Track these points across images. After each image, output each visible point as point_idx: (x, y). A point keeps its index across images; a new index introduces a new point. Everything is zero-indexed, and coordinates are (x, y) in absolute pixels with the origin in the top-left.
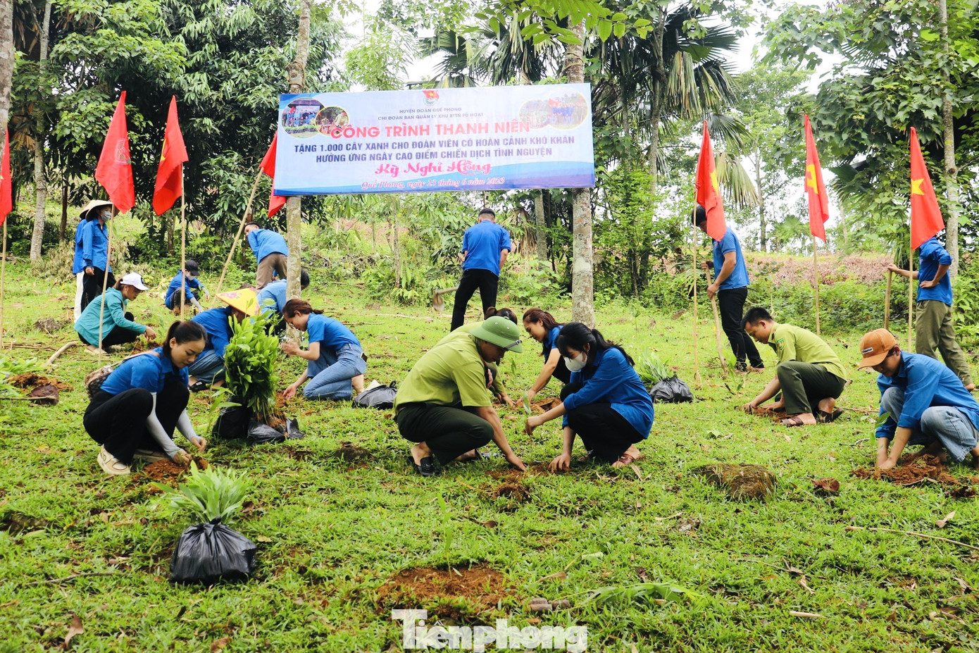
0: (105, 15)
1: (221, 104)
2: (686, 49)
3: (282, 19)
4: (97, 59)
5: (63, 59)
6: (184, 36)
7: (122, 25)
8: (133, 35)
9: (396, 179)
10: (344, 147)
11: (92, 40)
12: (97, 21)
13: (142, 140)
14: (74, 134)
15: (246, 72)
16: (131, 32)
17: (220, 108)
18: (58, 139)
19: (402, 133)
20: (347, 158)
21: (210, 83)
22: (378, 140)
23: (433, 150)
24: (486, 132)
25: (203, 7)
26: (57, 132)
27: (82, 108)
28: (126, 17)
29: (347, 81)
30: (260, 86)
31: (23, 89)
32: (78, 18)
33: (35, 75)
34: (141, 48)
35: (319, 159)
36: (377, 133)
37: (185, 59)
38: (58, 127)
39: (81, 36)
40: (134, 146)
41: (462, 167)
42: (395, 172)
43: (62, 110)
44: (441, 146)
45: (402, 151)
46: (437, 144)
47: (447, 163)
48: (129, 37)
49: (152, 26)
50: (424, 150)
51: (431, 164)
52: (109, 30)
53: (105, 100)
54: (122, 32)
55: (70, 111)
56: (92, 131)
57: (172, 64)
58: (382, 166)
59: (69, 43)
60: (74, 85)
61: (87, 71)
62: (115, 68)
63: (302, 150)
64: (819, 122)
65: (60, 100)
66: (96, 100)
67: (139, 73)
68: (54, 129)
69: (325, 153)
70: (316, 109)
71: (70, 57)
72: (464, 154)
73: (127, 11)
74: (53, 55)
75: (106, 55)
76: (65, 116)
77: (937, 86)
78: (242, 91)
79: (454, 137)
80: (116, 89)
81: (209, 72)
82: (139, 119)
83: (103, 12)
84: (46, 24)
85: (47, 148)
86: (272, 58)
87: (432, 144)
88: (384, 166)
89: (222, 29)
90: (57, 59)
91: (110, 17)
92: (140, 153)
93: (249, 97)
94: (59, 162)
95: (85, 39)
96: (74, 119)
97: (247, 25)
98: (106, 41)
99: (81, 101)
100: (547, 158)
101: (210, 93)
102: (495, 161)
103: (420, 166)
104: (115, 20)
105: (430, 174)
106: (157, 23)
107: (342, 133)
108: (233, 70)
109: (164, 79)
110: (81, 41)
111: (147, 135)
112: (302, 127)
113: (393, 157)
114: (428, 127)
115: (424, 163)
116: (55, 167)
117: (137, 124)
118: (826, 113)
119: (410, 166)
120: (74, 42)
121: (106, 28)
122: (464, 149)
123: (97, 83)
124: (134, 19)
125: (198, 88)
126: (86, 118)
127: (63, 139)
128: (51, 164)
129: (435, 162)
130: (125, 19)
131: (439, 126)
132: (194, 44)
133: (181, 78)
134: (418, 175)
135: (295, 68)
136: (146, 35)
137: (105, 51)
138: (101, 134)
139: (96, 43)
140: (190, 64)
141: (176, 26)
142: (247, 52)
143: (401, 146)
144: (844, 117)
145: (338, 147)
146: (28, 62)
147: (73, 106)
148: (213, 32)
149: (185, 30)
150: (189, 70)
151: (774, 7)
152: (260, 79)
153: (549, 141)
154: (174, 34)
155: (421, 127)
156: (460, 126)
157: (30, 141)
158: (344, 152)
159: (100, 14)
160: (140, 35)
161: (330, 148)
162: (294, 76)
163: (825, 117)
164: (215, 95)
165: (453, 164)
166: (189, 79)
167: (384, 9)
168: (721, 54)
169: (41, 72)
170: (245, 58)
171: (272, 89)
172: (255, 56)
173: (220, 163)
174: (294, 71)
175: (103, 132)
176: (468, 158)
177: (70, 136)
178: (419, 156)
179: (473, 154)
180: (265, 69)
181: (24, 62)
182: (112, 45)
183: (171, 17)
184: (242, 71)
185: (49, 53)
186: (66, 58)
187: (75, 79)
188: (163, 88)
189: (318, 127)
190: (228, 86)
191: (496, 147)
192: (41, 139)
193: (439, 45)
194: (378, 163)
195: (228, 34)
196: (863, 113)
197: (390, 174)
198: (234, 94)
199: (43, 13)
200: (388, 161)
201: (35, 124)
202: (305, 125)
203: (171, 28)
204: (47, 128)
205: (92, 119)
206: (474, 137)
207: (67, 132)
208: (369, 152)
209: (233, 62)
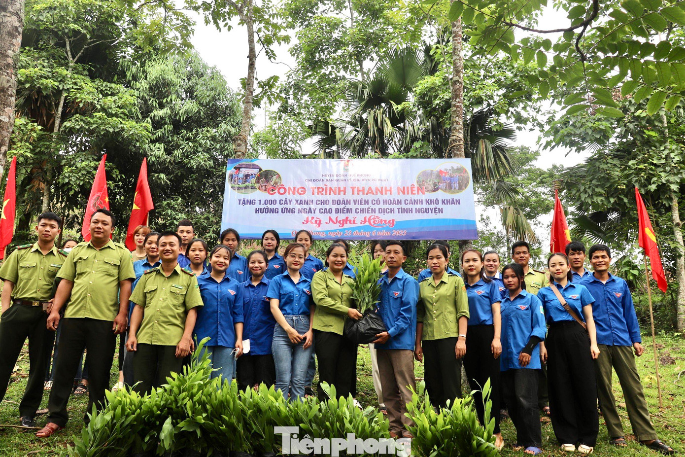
0: (99, 103)
1: (172, 164)
2: (484, 138)
3: (216, 110)
4: (91, 132)
5: (69, 131)
6: (151, 118)
7: (110, 111)
8: (117, 117)
9: (319, 229)
10: (278, 202)
11: (89, 119)
12: (94, 107)
13: (117, 186)
14: (71, 183)
15: (191, 144)
16: (116, 115)
17: (171, 167)
18: (60, 185)
19: (324, 192)
20: (280, 210)
21: (165, 150)
22: (305, 197)
23: (348, 206)
24: (391, 194)
25: (164, 101)
26: (60, 180)
27: (79, 165)
28: (113, 106)
29: (257, 152)
30: (200, 154)
31: (40, 150)
32: (81, 105)
33: (49, 142)
34: (122, 126)
35: (258, 211)
36: (304, 193)
37: (150, 135)
38: (61, 177)
39: (82, 117)
40: (111, 190)
41: (372, 221)
42: (319, 223)
43: (65, 165)
44: (355, 204)
45: (324, 207)
46: (352, 202)
47: (360, 217)
48: (115, 118)
49: (130, 111)
50: (341, 206)
51: (347, 218)
52: (101, 113)
53: (94, 160)
54: (111, 115)
55: (70, 166)
56: (83, 180)
57: (142, 137)
58: (308, 218)
59: (73, 121)
60: (75, 148)
61: (84, 140)
62: (102, 138)
63: (244, 203)
64: (593, 190)
65: (64, 159)
66: (87, 159)
67: (118, 142)
68: (58, 178)
69: (262, 206)
70: (256, 171)
71: (73, 130)
72: (374, 211)
73: (114, 101)
74: (62, 129)
75: (97, 130)
76: (66, 170)
77: (676, 167)
78: (187, 157)
79: (365, 197)
80: (102, 152)
81: (165, 143)
82: (116, 173)
83: (98, 101)
84: (60, 109)
85: (53, 190)
86: (209, 135)
87: (348, 202)
88: (310, 219)
89: (176, 115)
90: (65, 131)
91: (103, 105)
92: (115, 195)
93: (192, 161)
94: (60, 200)
95: (84, 119)
96: (71, 171)
97: (193, 113)
98: (99, 121)
99: (77, 160)
100: (440, 216)
101: (165, 157)
102: (399, 217)
103: (338, 220)
104: (106, 107)
105: (346, 226)
106: (133, 110)
107: (276, 191)
108: (181, 142)
109: (135, 146)
110: (82, 120)
111: (120, 183)
112: (244, 185)
113: (317, 211)
114: (345, 188)
115: (342, 217)
116: (57, 203)
117: (114, 176)
118: (597, 183)
119: (330, 219)
120: (77, 121)
121: (99, 112)
122: (373, 207)
123: (89, 148)
124: (118, 107)
125: (157, 153)
126: (80, 171)
127: (64, 185)
128: (55, 200)
129: (351, 216)
130: (113, 107)
131: (353, 188)
132: (158, 124)
133: (147, 146)
134: (337, 227)
135: (240, 139)
136: (126, 117)
137: (97, 127)
138: (89, 182)
139: (92, 121)
140: (153, 138)
141: (146, 111)
142: (191, 131)
143: (323, 202)
144: (610, 186)
145: (273, 202)
146: (45, 133)
147: (72, 163)
148: (170, 116)
149: (152, 114)
150: (152, 142)
151: (540, 112)
152: (200, 149)
153: (440, 202)
154: (144, 117)
155: (339, 188)
156: (370, 188)
157: (43, 185)
158: (277, 206)
159: (96, 102)
160: (121, 117)
161: (266, 202)
162: (239, 145)
163: (597, 186)
164: (168, 158)
165: (365, 218)
166: (152, 147)
167: (282, 106)
168: (505, 141)
169: (54, 140)
170: (190, 135)
171: (207, 155)
172: (197, 134)
173: (168, 204)
174: (239, 142)
175: (91, 181)
176: (377, 214)
177: (68, 183)
178: (338, 211)
179: (381, 211)
180: (203, 142)
181: (42, 133)
182: (102, 124)
183: (143, 106)
184: (188, 143)
185: (60, 127)
186: (71, 131)
187: (76, 145)
188: (134, 152)
189: (257, 186)
190: (177, 153)
191: (399, 206)
192: (49, 184)
193: (318, 130)
194: (305, 216)
195: (180, 118)
196: (624, 184)
197: (315, 225)
198: (182, 159)
199: (59, 102)
200: (313, 215)
201: (46, 174)
202: (247, 184)
203: (142, 113)
204: (54, 177)
205: (84, 172)
206: (382, 197)
207: (67, 180)
208: (298, 207)
209: (182, 137)
